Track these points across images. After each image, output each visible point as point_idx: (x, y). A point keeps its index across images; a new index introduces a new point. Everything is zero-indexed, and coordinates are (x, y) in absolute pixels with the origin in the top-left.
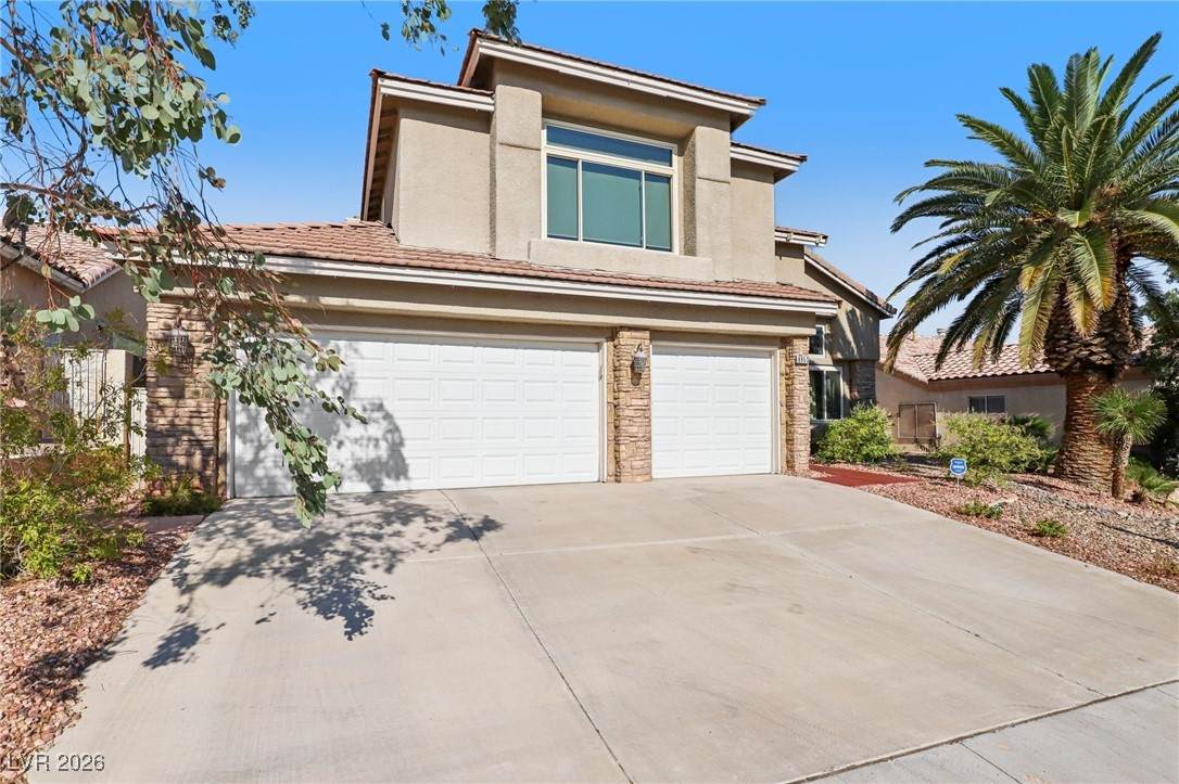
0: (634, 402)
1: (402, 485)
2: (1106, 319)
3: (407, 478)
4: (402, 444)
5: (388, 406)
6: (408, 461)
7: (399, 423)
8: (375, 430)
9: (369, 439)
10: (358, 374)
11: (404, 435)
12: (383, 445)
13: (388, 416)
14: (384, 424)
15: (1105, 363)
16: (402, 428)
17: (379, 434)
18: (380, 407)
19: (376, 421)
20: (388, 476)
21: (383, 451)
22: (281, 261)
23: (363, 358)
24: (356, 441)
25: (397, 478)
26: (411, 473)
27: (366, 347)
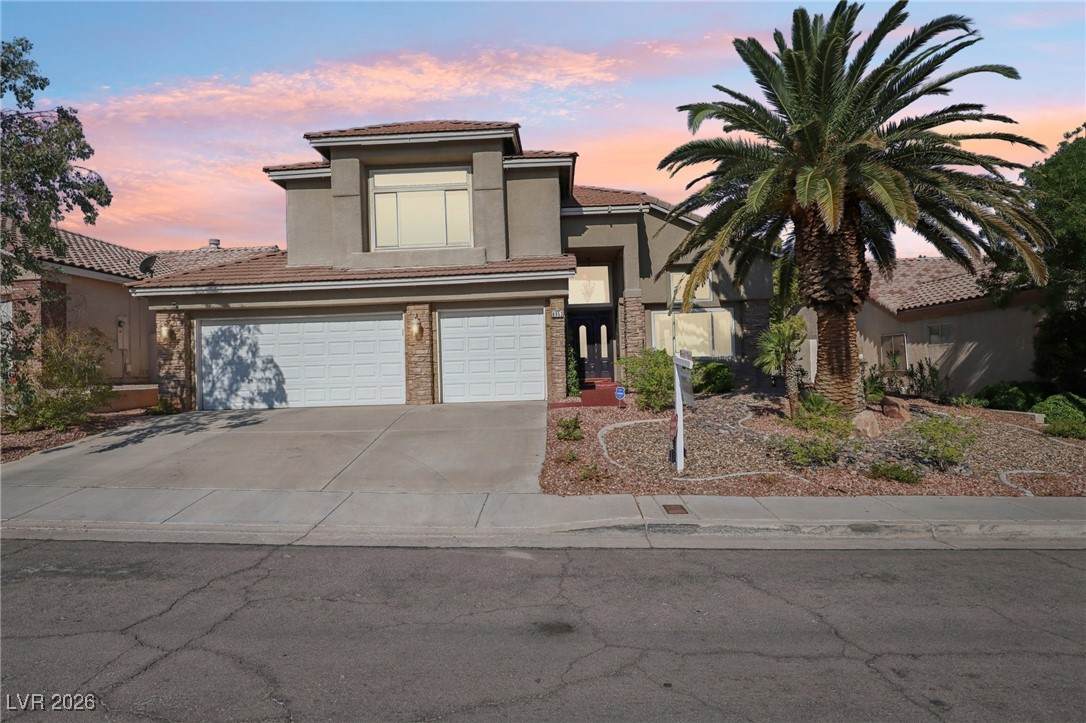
0: (418, 352)
1: (284, 405)
2: (825, 259)
3: (286, 401)
4: (283, 382)
5: (276, 360)
6: (287, 392)
7: (282, 369)
8: (269, 374)
9: (266, 379)
10: (260, 342)
11: (285, 377)
12: (273, 382)
13: (276, 366)
14: (274, 370)
15: (824, 299)
16: (284, 373)
17: (271, 376)
18: (272, 361)
19: (270, 369)
20: (277, 400)
21: (274, 386)
22: (204, 288)
23: (262, 334)
24: (259, 380)
25: (281, 402)
26: (289, 399)
27: (263, 327)
